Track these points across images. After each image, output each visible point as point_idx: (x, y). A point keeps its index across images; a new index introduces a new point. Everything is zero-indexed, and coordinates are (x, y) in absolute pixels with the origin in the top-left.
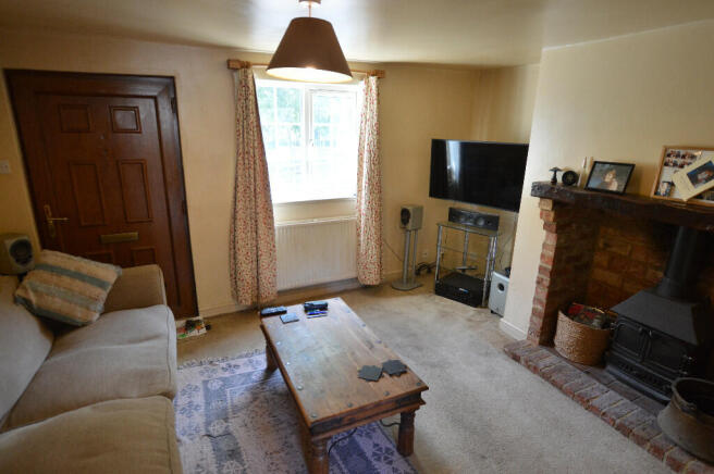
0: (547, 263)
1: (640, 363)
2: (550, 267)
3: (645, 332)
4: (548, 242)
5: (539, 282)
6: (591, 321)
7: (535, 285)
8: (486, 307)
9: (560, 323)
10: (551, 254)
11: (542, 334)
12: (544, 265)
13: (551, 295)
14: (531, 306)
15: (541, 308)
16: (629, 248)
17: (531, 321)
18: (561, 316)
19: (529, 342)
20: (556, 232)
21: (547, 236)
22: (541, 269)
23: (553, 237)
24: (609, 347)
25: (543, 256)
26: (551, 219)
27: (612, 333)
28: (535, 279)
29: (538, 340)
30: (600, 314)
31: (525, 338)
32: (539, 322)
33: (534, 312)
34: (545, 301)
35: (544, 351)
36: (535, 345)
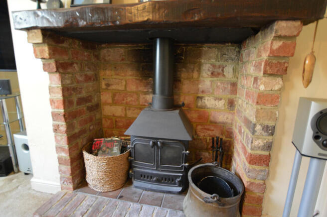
0: (58, 108)
1: (156, 170)
2: (62, 111)
3: (155, 144)
4: (53, 86)
5: (56, 130)
6: (112, 150)
7: (53, 134)
8: (19, 171)
9: (86, 162)
10: (59, 96)
11: (73, 179)
12: (56, 110)
13: (71, 139)
14: (56, 156)
15: (65, 155)
16: (124, 83)
17: (60, 170)
18: (86, 155)
19: (65, 191)
20: (57, 71)
21: (50, 79)
22: (55, 116)
23: (56, 77)
24: (130, 166)
25: (52, 102)
26: (46, 55)
27: (130, 154)
28: (51, 128)
29: (71, 186)
30: (117, 141)
31: (60, 190)
32: (67, 169)
33: (61, 161)
34: (66, 147)
35: (80, 194)
36: (71, 191)
